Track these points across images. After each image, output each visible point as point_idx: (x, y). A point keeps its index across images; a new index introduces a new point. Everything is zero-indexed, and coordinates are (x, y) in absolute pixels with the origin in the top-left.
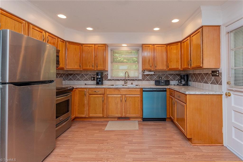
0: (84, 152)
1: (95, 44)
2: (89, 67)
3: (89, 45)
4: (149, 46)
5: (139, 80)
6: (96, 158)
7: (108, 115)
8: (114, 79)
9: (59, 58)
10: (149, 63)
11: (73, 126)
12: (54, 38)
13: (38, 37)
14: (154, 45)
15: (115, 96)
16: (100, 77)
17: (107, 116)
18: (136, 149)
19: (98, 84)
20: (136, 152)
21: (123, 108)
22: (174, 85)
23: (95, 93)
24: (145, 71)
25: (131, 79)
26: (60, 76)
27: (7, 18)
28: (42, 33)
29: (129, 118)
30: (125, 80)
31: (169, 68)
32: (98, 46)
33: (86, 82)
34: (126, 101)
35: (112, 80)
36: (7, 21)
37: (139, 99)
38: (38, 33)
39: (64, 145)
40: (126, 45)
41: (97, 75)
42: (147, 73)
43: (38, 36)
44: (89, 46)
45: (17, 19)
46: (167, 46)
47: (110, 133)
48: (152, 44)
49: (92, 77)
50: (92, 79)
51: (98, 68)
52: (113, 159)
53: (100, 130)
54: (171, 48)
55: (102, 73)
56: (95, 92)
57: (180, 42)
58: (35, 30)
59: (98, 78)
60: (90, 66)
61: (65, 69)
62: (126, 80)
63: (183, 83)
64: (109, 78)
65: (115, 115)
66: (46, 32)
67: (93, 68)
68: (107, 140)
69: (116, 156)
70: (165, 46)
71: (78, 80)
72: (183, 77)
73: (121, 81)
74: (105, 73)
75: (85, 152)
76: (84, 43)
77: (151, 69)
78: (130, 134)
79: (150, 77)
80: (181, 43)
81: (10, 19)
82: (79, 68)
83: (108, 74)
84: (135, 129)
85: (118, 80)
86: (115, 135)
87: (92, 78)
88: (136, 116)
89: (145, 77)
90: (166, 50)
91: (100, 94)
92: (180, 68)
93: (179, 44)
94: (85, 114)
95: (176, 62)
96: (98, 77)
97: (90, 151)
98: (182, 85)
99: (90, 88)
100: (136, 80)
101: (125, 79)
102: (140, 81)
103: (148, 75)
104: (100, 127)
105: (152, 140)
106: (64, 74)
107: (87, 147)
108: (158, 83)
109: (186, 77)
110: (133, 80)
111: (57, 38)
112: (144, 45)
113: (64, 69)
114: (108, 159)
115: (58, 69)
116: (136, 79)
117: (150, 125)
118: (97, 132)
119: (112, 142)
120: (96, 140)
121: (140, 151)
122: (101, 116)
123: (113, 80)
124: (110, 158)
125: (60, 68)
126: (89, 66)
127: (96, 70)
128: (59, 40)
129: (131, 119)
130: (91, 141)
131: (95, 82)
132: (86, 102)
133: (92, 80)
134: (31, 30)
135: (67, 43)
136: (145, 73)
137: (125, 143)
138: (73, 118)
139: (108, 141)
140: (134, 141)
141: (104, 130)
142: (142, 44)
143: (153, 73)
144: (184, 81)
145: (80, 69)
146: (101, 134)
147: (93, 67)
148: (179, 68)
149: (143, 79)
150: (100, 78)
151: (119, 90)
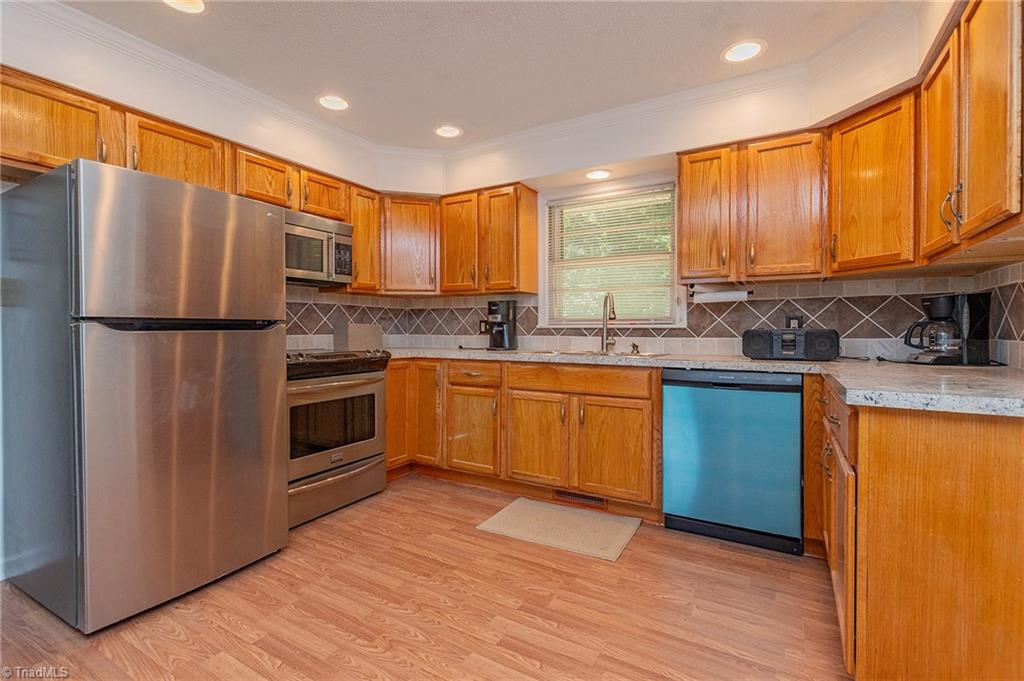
0: (349, 589)
1: (479, 191)
2: (463, 281)
3: (459, 198)
4: (712, 159)
5: (675, 332)
6: (364, 622)
7: (513, 473)
8: (562, 329)
9: (351, 254)
10: (715, 246)
11: (394, 490)
12: (331, 187)
13: (268, 186)
14: (741, 145)
15: (540, 399)
16: (499, 318)
17: (510, 474)
18: (532, 645)
19: (497, 344)
20: (520, 657)
21: (574, 455)
22: (880, 359)
23: (469, 380)
24: (692, 286)
25: (634, 329)
26: (381, 318)
27: (161, 136)
28: (283, 172)
29: (601, 500)
30: (608, 332)
31: (839, 259)
32: (491, 197)
33: (463, 340)
34: (583, 423)
35: (553, 334)
36: (163, 147)
37: (646, 417)
38: (270, 173)
39: (318, 547)
40: (605, 175)
41: (491, 312)
42: (706, 297)
43: (270, 184)
44: (460, 202)
45: (191, 137)
46: (830, 137)
47: (486, 544)
48: (733, 143)
49: (481, 322)
50: (483, 329)
51: (491, 283)
52: (411, 651)
53: (461, 523)
54: (856, 142)
55: (512, 306)
56: (469, 375)
57: (914, 90)
58: (257, 166)
59: (495, 323)
60: (466, 275)
61: (383, 292)
62: (611, 332)
63: (946, 344)
64: (543, 323)
65: (537, 477)
66: (299, 167)
67: (473, 287)
68: (454, 568)
69: (433, 643)
70: (816, 136)
71: (440, 331)
72: (942, 309)
73: (589, 337)
74: (525, 304)
75: (352, 586)
76: (444, 194)
77: (724, 272)
78: (561, 572)
79: (734, 316)
80: (917, 97)
81: (171, 139)
82: (429, 287)
83: (536, 308)
84: (602, 554)
85: (578, 332)
86: (500, 558)
87: (483, 324)
88: (628, 497)
89: (701, 319)
90: (823, 161)
91: (486, 387)
92: (907, 254)
93: (907, 103)
94: (438, 455)
95: (883, 221)
96: (491, 319)
97: (368, 590)
98: (930, 358)
99: (453, 360)
100: (659, 331)
101: (601, 329)
102: (677, 336)
103: (719, 307)
104: (472, 514)
105: (646, 629)
106: (396, 312)
107: (373, 571)
108: (757, 343)
109: (966, 310)
110: (645, 333)
111: (343, 186)
112: (685, 159)
113: (378, 293)
114: (394, 645)
115: (355, 291)
116: (659, 329)
117: (691, 556)
118: (446, 527)
119: (463, 583)
120: (418, 556)
121: (540, 661)
122: (488, 472)
123: (558, 331)
124: (405, 643)
125: (358, 288)
126: (463, 279)
127: (484, 291)
128: (355, 191)
129: (610, 508)
130: (403, 555)
131: (485, 340)
132: (439, 410)
133: (481, 333)
134: (243, 165)
135: (388, 201)
136: (697, 299)
137: (511, 602)
138: (398, 462)
139: (455, 572)
140: (555, 604)
141: (475, 526)
142: (678, 154)
143: (741, 296)
144: (956, 336)
145: (434, 291)
146: (455, 538)
147: (474, 283)
148: (899, 254)
149: (694, 330)
150: (500, 324)
151: (556, 372)
